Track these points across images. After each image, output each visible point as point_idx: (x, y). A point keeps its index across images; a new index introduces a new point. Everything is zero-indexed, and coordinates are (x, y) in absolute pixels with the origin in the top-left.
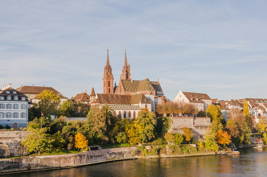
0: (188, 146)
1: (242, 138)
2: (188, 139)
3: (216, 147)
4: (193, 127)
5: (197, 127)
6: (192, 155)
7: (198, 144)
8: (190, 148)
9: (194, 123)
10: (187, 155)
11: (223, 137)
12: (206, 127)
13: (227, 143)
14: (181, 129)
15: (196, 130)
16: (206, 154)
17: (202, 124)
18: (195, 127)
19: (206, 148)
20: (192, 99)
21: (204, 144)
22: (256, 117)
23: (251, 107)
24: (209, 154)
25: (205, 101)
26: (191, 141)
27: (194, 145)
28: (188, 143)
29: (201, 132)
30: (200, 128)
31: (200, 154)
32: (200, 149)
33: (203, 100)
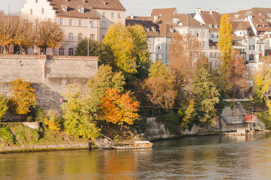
0: (17, 128)
1: (189, 110)
2: (22, 110)
3: (90, 129)
4: (43, 80)
5: (57, 80)
6: (23, 147)
7: (46, 122)
8: (23, 133)
9: (47, 70)
10: (9, 149)
11: (116, 105)
12: (83, 81)
13: (126, 120)
14: (7, 84)
15: (54, 88)
16: (63, 146)
17: (70, 73)
18: (51, 79)
19: (67, 132)
20: (64, 9)
21: (61, 124)
22: (257, 57)
23: (255, 32)
24: (69, 146)
25: (108, 14)
26: (32, 114)
27: (34, 126)
28: (23, 118)
29: (65, 91)
30: (64, 82)
31: (44, 147)
32: (48, 134)
33: (100, 12)
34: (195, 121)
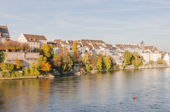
0: (16, 73)
1: (65, 67)
2: (18, 67)
3: (37, 73)
4: (24, 59)
5: (28, 59)
6: (18, 78)
7: (25, 71)
8: (18, 74)
9: (25, 56)
10: (14, 78)
11: (45, 66)
12: (35, 59)
13: (47, 70)
14: (14, 60)
15: (27, 61)
16: (30, 77)
17: (32, 57)
18: (26, 59)
19: (31, 74)
20: (30, 40)
21: (29, 71)
22: (83, 53)
23: (82, 46)
24: (31, 77)
25: (42, 41)
26: (21, 68)
27: (21, 72)
28: (18, 70)
29: (30, 62)
30: (30, 60)
31: (24, 78)
32: (25, 74)
33: (40, 40)
34: (66, 70)
